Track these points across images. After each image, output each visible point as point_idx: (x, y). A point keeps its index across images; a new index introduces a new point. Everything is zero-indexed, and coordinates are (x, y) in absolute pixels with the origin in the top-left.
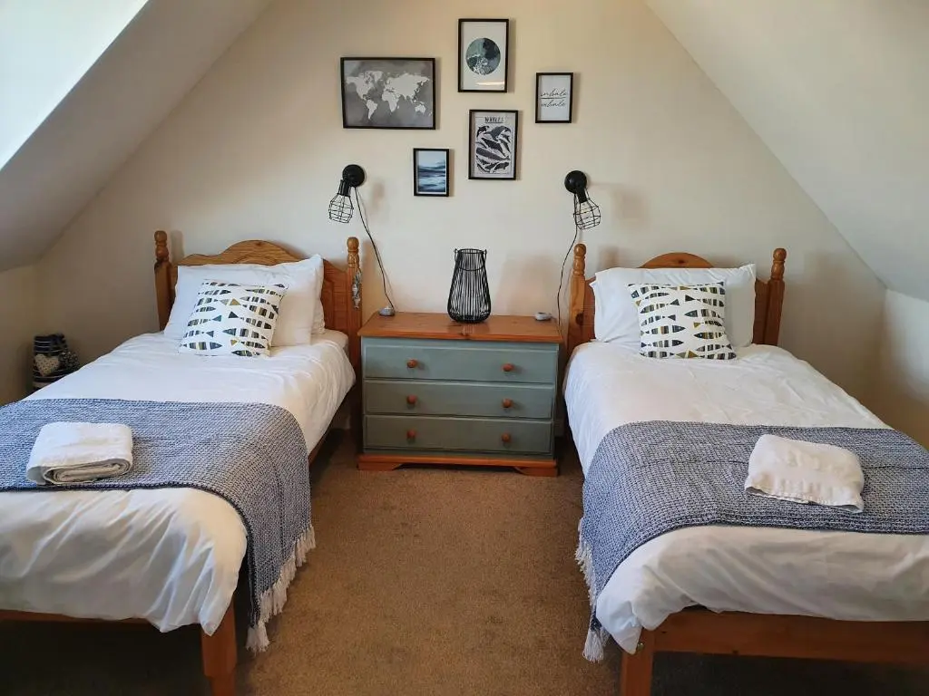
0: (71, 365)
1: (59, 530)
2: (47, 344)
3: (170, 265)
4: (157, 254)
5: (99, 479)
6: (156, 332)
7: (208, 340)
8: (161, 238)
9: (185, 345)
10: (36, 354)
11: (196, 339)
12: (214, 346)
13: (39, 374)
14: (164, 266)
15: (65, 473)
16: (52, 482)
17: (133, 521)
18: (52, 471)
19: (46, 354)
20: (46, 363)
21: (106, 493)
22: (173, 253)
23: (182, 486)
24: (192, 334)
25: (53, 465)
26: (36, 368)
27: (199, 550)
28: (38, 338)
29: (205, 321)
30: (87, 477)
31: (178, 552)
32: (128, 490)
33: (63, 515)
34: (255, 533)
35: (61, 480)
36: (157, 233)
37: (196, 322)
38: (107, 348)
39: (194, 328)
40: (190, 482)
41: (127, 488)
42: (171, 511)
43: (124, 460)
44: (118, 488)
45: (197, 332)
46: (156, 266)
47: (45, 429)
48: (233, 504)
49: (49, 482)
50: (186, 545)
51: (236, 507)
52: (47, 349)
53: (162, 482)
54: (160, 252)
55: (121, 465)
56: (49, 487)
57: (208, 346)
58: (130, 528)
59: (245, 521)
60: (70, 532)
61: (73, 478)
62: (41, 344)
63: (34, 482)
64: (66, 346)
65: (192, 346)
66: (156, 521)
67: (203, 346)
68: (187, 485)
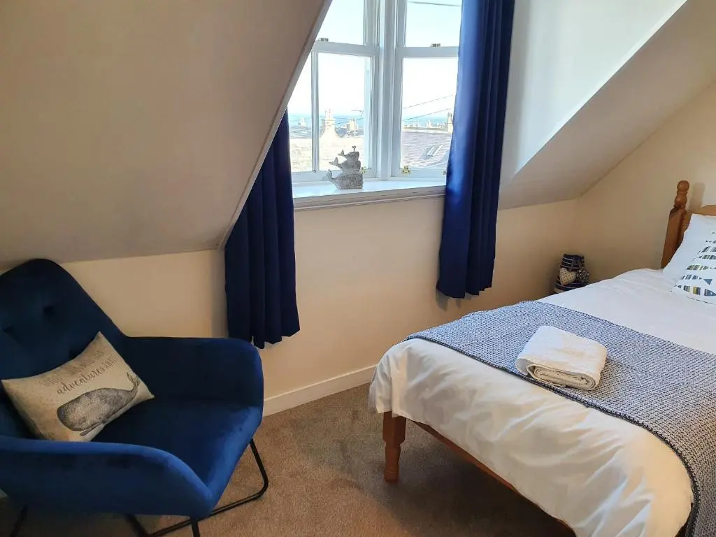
0: (583, 281)
1: (526, 417)
2: (569, 261)
3: (685, 213)
4: (676, 201)
5: (567, 387)
6: (657, 269)
7: (704, 286)
8: (683, 187)
9: (680, 287)
10: (561, 267)
11: (692, 284)
12: (708, 293)
13: (559, 283)
14: (680, 212)
15: (542, 372)
16: (532, 375)
17: (584, 437)
18: (534, 367)
19: (568, 269)
20: (567, 276)
21: (569, 401)
22: (691, 202)
23: (637, 423)
24: (689, 277)
25: (536, 362)
26: (559, 277)
27: (635, 496)
28: (565, 256)
29: (706, 268)
30: (559, 381)
31: (615, 487)
32: (588, 407)
33: (531, 407)
34: (702, 504)
35: (538, 376)
36: (680, 183)
37: (696, 268)
38: (610, 275)
39: (692, 273)
40: (646, 423)
41: (588, 405)
42: (619, 444)
43: (591, 378)
44: (580, 401)
45: (695, 277)
46: (672, 212)
47: (543, 329)
48: (686, 464)
49: (529, 376)
50: (624, 485)
51: (688, 468)
52: (570, 265)
53: (619, 412)
54: (678, 200)
55: (588, 382)
56: (528, 378)
57: (702, 292)
58: (579, 442)
59: (695, 488)
60: (534, 423)
61: (547, 378)
62: (566, 261)
63: (519, 370)
64: (583, 266)
65: (686, 288)
66: (604, 446)
67: (697, 291)
68: (642, 425)
